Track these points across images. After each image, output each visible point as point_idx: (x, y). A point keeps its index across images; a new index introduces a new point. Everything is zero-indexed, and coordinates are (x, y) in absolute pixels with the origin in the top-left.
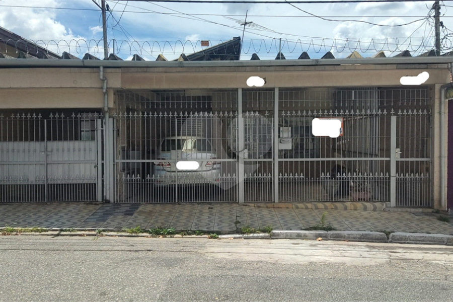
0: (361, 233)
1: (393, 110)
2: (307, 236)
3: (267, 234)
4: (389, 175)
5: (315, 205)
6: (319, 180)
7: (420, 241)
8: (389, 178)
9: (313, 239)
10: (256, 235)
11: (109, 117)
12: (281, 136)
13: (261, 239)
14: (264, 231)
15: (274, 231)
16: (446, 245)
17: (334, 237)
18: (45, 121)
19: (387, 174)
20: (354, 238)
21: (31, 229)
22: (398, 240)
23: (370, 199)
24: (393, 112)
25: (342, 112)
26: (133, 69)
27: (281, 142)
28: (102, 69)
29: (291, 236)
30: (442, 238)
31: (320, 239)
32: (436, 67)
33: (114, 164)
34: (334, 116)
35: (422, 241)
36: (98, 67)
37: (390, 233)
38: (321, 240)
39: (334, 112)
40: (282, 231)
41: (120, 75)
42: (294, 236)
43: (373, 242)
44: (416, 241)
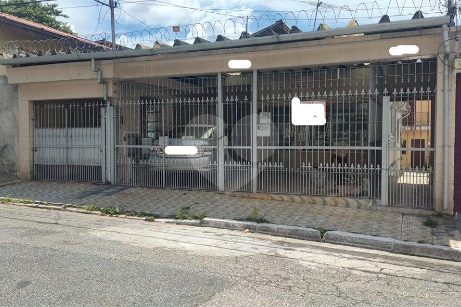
0: (292, 228)
1: (386, 89)
2: (235, 227)
3: (198, 221)
4: (381, 167)
5: (291, 198)
6: (299, 170)
7: (359, 243)
8: (380, 172)
9: (241, 230)
10: (188, 221)
11: (111, 105)
12: (261, 122)
13: (191, 225)
14: (196, 218)
15: (205, 219)
16: (391, 252)
17: (263, 230)
18: (66, 110)
19: (378, 166)
20: (284, 233)
21: (21, 200)
22: (333, 240)
23: (360, 195)
24: (386, 91)
25: (325, 94)
26: (122, 60)
27: (259, 129)
28: (93, 61)
29: (220, 225)
30: (387, 242)
31: (247, 230)
32: (433, 32)
33: (114, 149)
34: (316, 99)
35: (361, 244)
36: (90, 60)
37: (325, 231)
38: (248, 232)
39: (316, 94)
40: (211, 220)
41: (112, 66)
42: (223, 225)
43: (303, 239)
44: (354, 243)
